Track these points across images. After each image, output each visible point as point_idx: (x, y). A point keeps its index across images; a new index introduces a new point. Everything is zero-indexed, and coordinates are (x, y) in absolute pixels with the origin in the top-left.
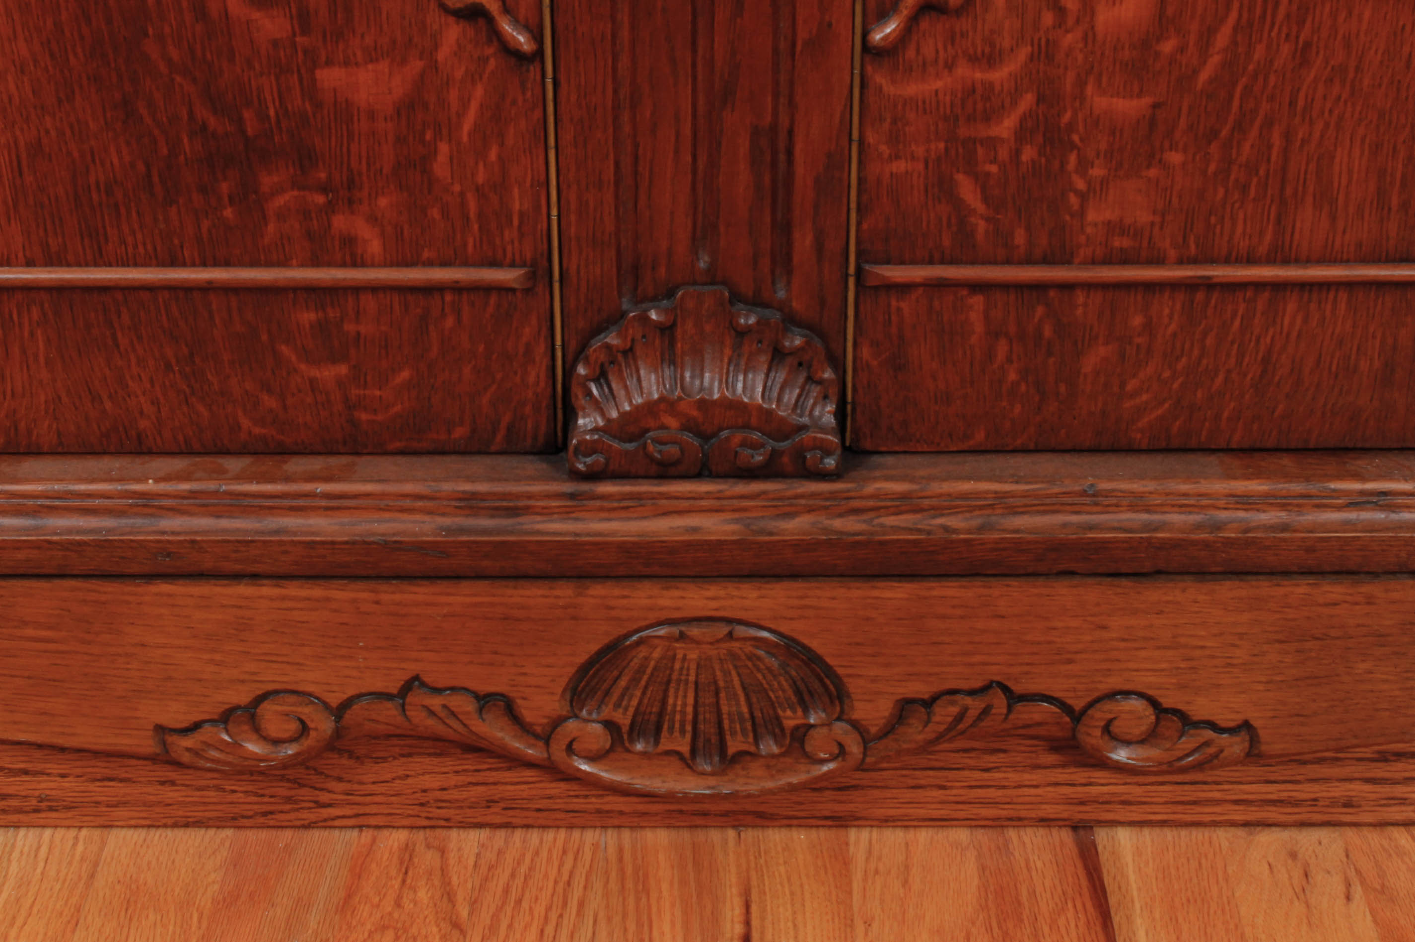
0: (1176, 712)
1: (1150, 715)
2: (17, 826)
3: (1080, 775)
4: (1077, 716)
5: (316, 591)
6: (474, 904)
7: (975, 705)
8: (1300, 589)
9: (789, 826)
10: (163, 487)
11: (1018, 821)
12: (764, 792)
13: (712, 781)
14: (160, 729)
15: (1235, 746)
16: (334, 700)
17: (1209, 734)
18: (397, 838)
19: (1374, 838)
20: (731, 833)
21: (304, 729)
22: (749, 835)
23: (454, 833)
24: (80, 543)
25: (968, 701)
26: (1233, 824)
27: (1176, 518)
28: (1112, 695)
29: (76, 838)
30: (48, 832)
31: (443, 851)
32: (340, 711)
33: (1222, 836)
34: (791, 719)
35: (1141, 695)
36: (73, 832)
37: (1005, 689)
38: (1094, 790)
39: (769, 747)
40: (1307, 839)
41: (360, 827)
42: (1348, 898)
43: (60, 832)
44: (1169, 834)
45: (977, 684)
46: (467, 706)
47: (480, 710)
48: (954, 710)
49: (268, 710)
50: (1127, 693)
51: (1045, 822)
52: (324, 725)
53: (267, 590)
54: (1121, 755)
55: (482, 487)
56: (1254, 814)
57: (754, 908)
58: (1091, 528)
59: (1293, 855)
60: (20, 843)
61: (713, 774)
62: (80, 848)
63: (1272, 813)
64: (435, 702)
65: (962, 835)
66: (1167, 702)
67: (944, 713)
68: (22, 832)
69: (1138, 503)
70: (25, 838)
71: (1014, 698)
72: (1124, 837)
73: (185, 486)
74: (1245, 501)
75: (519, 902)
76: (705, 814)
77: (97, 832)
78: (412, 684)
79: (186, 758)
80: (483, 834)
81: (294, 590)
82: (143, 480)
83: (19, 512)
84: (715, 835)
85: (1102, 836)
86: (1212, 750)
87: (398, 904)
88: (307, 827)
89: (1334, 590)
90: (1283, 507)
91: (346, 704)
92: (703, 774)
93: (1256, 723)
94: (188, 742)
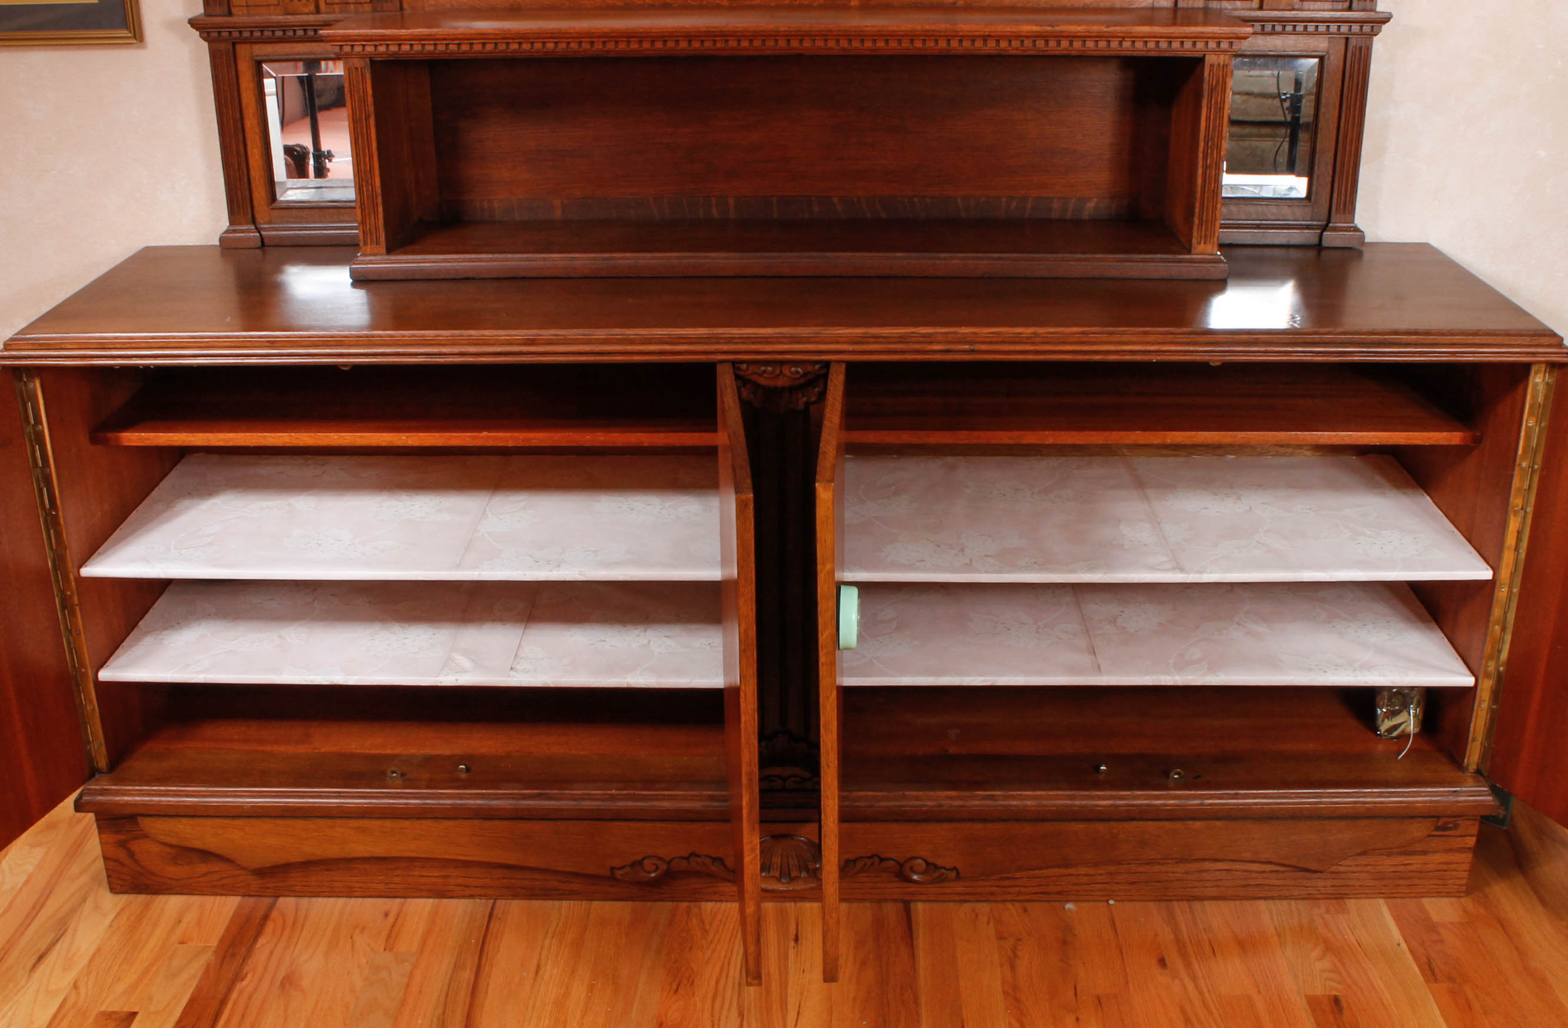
0: (932, 864)
1: (924, 865)
2: (562, 900)
3: (906, 884)
4: (901, 865)
5: (664, 825)
6: (711, 925)
7: (869, 862)
8: (967, 826)
9: (812, 901)
10: (618, 792)
11: (886, 900)
12: (804, 890)
13: (785, 886)
14: (612, 869)
15: (953, 874)
16: (668, 859)
17: (943, 871)
18: (684, 905)
19: (1001, 906)
20: (793, 904)
21: (657, 868)
22: (799, 904)
23: (703, 903)
24: (591, 810)
25: (867, 860)
26: (955, 901)
27: (929, 803)
28: (912, 858)
29: (582, 904)
30: (572, 902)
31: (700, 909)
32: (669, 862)
33: (951, 905)
34: (811, 866)
35: (920, 858)
36: (580, 902)
37: (879, 857)
38: (910, 889)
39: (804, 874)
40: (979, 906)
41: (673, 901)
42: (988, 923)
43: (576, 902)
44: (934, 905)
45: (869, 855)
46: (708, 861)
47: (713, 862)
48: (862, 863)
49: (646, 862)
50: (916, 858)
51: (894, 900)
52: (664, 867)
53: (649, 825)
54: (915, 877)
55: (715, 793)
56: (962, 898)
57: (799, 927)
58: (903, 806)
59: (974, 911)
60: (564, 904)
61: (786, 883)
62: (583, 907)
63: (967, 897)
64: (699, 860)
65: (868, 905)
66: (930, 860)
67: (859, 865)
68: (564, 902)
69: (917, 798)
70: (565, 903)
71: (882, 860)
72: (920, 906)
73: (624, 792)
74: (950, 798)
75: (725, 924)
76: (784, 897)
77: (588, 902)
78: (693, 854)
79: (619, 877)
80: (713, 903)
81: (658, 825)
82: (612, 790)
83: (573, 799)
84: (788, 904)
85: (912, 905)
86: (944, 876)
87: (687, 924)
88: (656, 901)
89: (978, 826)
90: (962, 799)
91: (672, 860)
92: (783, 883)
93: (958, 867)
94: (621, 872)
